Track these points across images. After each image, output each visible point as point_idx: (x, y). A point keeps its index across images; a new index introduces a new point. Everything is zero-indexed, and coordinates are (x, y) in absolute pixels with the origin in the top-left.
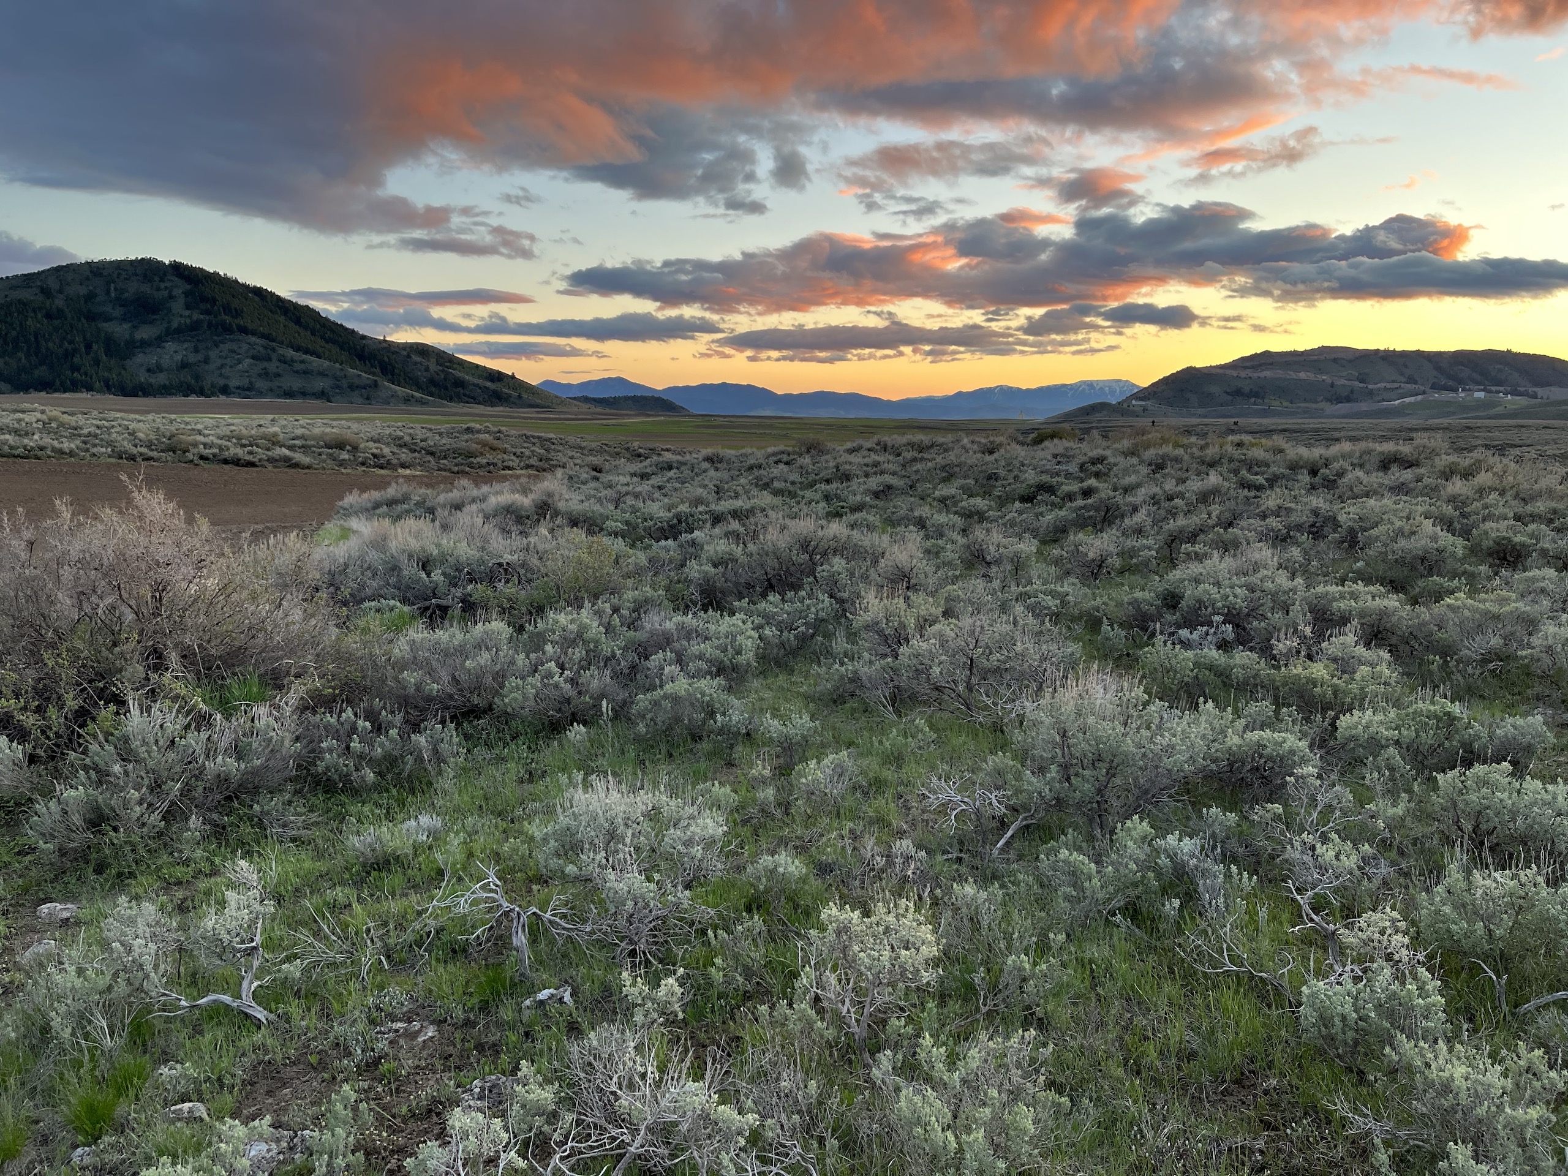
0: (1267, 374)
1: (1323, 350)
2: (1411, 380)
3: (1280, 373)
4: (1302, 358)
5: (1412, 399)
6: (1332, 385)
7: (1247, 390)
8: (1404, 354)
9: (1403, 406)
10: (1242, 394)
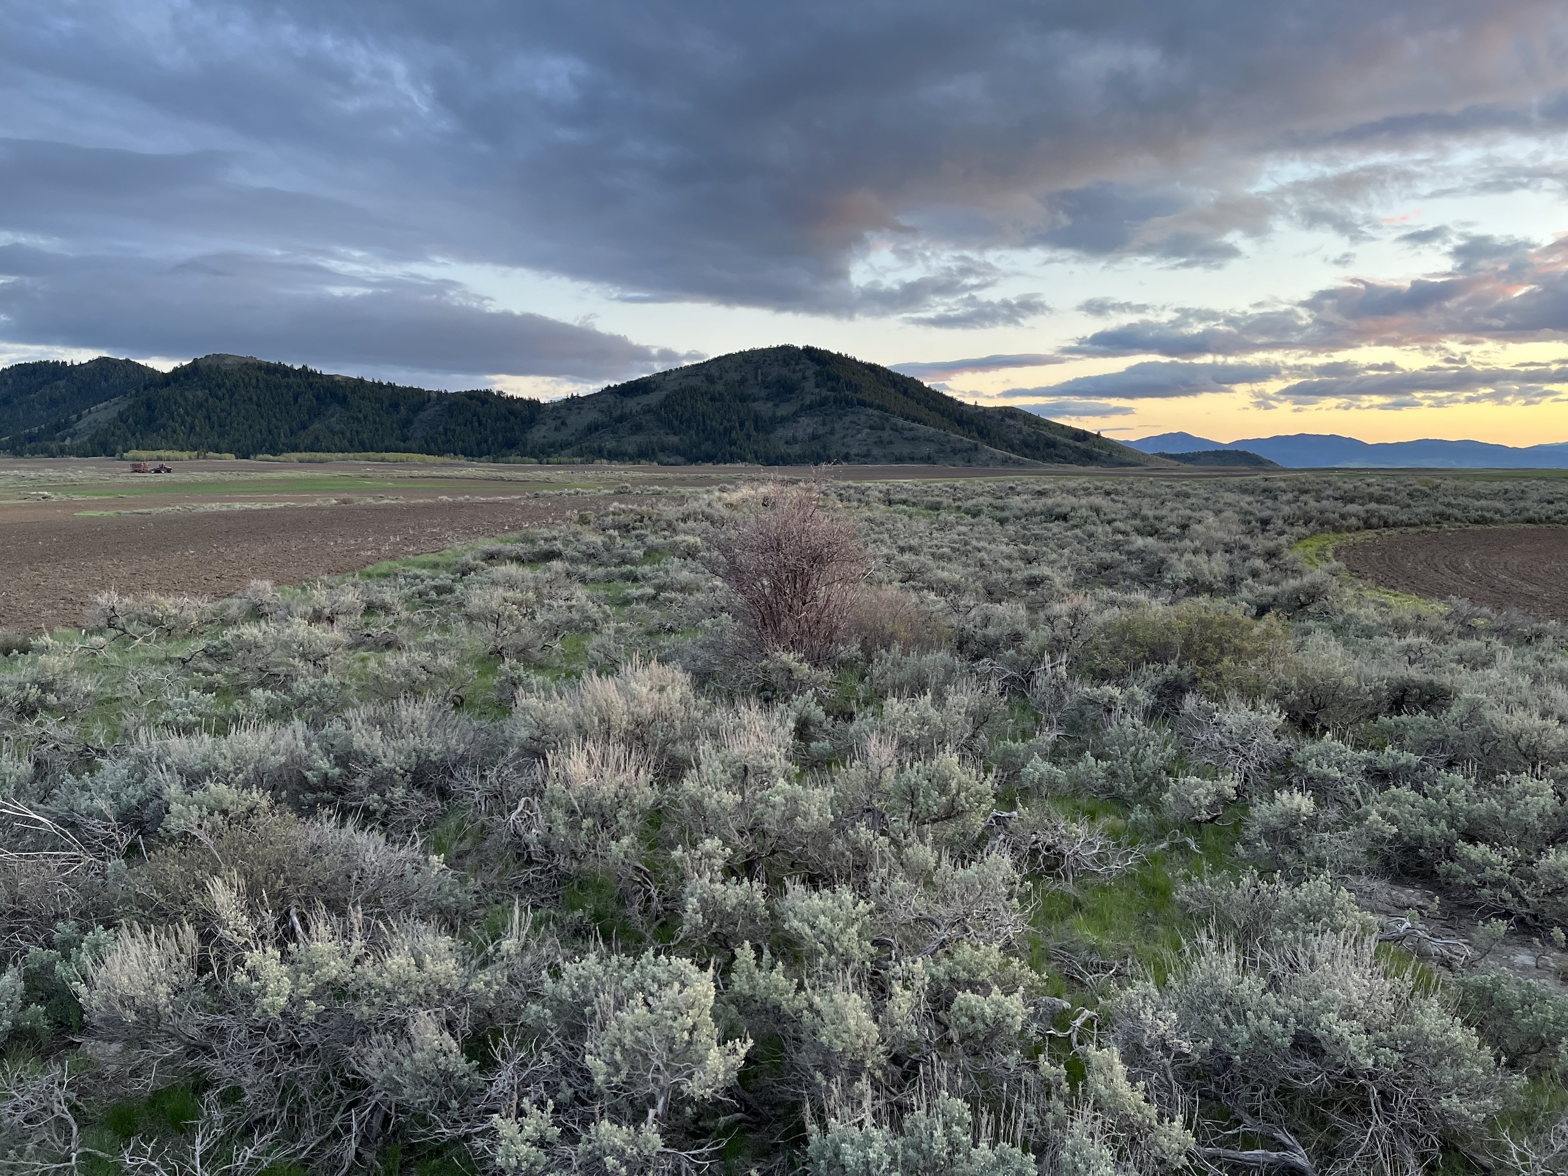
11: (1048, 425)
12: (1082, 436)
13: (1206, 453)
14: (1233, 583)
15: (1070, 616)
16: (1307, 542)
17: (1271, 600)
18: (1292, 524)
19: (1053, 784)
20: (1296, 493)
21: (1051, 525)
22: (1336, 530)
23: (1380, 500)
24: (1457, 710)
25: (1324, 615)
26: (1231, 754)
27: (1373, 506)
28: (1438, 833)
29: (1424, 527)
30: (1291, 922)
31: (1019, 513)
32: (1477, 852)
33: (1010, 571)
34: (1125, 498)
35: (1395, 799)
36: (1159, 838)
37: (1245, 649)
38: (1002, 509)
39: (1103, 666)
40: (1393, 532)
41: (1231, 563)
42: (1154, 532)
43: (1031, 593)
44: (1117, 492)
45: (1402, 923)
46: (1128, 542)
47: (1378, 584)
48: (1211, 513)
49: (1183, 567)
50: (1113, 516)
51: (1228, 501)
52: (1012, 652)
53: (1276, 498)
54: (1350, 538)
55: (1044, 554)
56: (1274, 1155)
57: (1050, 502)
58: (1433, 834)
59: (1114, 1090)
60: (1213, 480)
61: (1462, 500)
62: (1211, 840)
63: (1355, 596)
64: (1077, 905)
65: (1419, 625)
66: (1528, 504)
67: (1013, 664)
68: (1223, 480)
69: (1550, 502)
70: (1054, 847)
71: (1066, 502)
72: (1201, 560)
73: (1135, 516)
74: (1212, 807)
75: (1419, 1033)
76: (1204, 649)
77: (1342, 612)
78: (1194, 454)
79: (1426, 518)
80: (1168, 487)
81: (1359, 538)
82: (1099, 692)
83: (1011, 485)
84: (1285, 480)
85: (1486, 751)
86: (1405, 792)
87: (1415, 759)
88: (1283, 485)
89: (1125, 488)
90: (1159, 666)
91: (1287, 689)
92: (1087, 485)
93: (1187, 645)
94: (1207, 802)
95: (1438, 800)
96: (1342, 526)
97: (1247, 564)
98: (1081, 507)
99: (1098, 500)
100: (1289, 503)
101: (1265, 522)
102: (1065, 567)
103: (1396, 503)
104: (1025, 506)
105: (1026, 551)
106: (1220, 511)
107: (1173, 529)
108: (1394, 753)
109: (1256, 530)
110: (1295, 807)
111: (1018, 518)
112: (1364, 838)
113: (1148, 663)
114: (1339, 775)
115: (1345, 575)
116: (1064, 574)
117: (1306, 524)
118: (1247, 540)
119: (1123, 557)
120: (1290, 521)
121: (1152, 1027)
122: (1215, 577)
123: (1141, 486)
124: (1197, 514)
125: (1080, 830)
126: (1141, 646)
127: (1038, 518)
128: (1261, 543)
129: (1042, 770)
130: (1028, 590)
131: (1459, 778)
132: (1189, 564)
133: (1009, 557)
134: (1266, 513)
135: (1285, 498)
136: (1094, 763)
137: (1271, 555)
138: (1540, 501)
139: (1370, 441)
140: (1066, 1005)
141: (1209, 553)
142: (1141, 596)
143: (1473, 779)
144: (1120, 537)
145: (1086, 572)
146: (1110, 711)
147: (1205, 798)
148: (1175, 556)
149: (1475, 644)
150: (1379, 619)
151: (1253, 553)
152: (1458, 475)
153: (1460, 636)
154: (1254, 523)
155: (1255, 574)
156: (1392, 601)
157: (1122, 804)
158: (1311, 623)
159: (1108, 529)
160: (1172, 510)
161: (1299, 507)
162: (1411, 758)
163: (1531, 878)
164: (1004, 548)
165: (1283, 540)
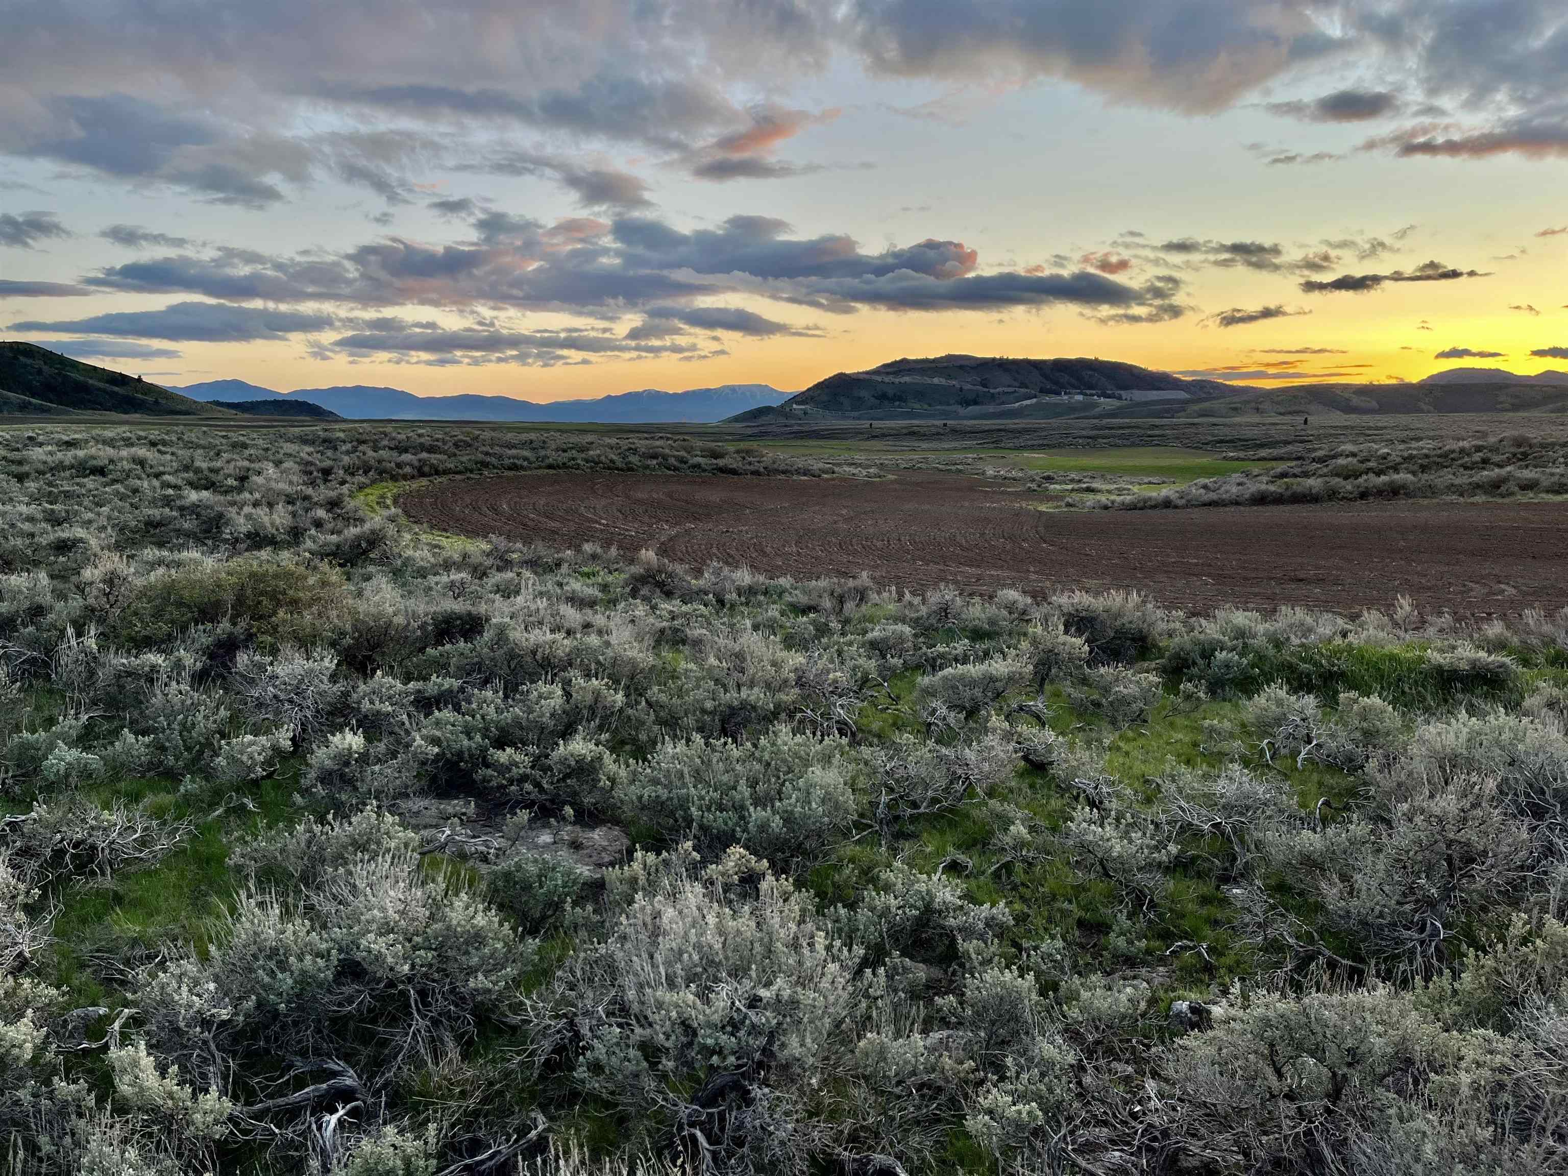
0: (907, 379)
1: (949, 358)
2: (1023, 385)
3: (917, 379)
4: (933, 365)
5: (1028, 402)
6: (961, 390)
7: (890, 393)
8: (1015, 362)
9: (1022, 408)
10: (888, 399)
11: (75, 365)
12: (121, 380)
13: (265, 403)
14: (296, 535)
15: (104, 581)
16: (368, 491)
17: (334, 548)
18: (352, 474)
19: (86, 773)
20: (355, 443)
21: (86, 480)
22: (394, 478)
23: (431, 450)
24: (488, 635)
25: (384, 560)
26: (287, 706)
27: (424, 455)
28: (474, 745)
29: (468, 475)
30: (343, 858)
31: (41, 467)
32: (503, 756)
33: (33, 535)
34: (174, 449)
35: (438, 723)
36: (212, 806)
37: (300, 599)
38: (20, 463)
39: (144, 633)
40: (444, 479)
41: (294, 514)
42: (210, 485)
43: (62, 559)
44: (164, 443)
45: (444, 832)
46: (180, 497)
47: (432, 527)
48: (271, 464)
49: (242, 520)
50: (161, 469)
51: (289, 451)
52: (31, 629)
53: (335, 449)
54: (407, 486)
55: (76, 513)
56: (324, 1086)
57: (81, 453)
58: (470, 747)
59: (141, 1087)
60: (272, 430)
61: (497, 449)
62: (272, 797)
63: (412, 540)
64: (118, 899)
65: (464, 563)
66: (548, 452)
67: (33, 643)
68: (282, 430)
69: (564, 451)
70: (83, 842)
71: (102, 454)
72: (262, 513)
73: (186, 468)
74: (268, 762)
75: (448, 928)
76: (259, 603)
77: (400, 556)
78: (252, 403)
79: (469, 466)
80: (223, 437)
81: (414, 486)
82: (138, 661)
83: (31, 434)
84: (344, 431)
85: (513, 667)
86: (447, 714)
87: (456, 683)
88: (342, 435)
89: (174, 439)
90: (209, 626)
91: (343, 634)
92: (128, 434)
93: (240, 600)
94: (262, 758)
95: (473, 717)
96: (398, 474)
97: (309, 515)
98: (121, 459)
99: (142, 452)
100: (348, 453)
101: (326, 472)
102: (104, 528)
103: (444, 452)
104: (49, 459)
105: (53, 511)
106: (281, 462)
107: (230, 482)
108: (439, 680)
109: (318, 481)
110: (347, 746)
111: (41, 473)
112: (411, 762)
113: (196, 624)
114: (390, 709)
115: (403, 520)
116: (103, 535)
117: (366, 473)
118: (310, 491)
119: (174, 513)
120: (351, 471)
121: (190, 1006)
122: (277, 530)
123: (192, 436)
124: (256, 466)
125: (115, 817)
126: (189, 607)
127: (68, 473)
128: (324, 492)
129: (68, 758)
130: (57, 556)
131: (489, 694)
132: (249, 517)
133: (31, 519)
134: (328, 463)
135: (344, 448)
136: (134, 741)
137: (333, 505)
138: (557, 450)
139: (421, 395)
140: (102, 1011)
141: (271, 505)
142: (192, 554)
143: (501, 693)
144: (170, 491)
145: (132, 531)
146: (151, 681)
147: (259, 754)
148: (234, 510)
149: (510, 575)
150: (432, 560)
151: (316, 503)
152: (495, 427)
153: (499, 569)
154: (315, 473)
155: (318, 524)
156: (444, 542)
157: (172, 777)
158: (371, 569)
159: (156, 483)
160: (228, 462)
161: (358, 457)
162: (451, 683)
163: (546, 769)
164: (23, 509)
165: (345, 489)
